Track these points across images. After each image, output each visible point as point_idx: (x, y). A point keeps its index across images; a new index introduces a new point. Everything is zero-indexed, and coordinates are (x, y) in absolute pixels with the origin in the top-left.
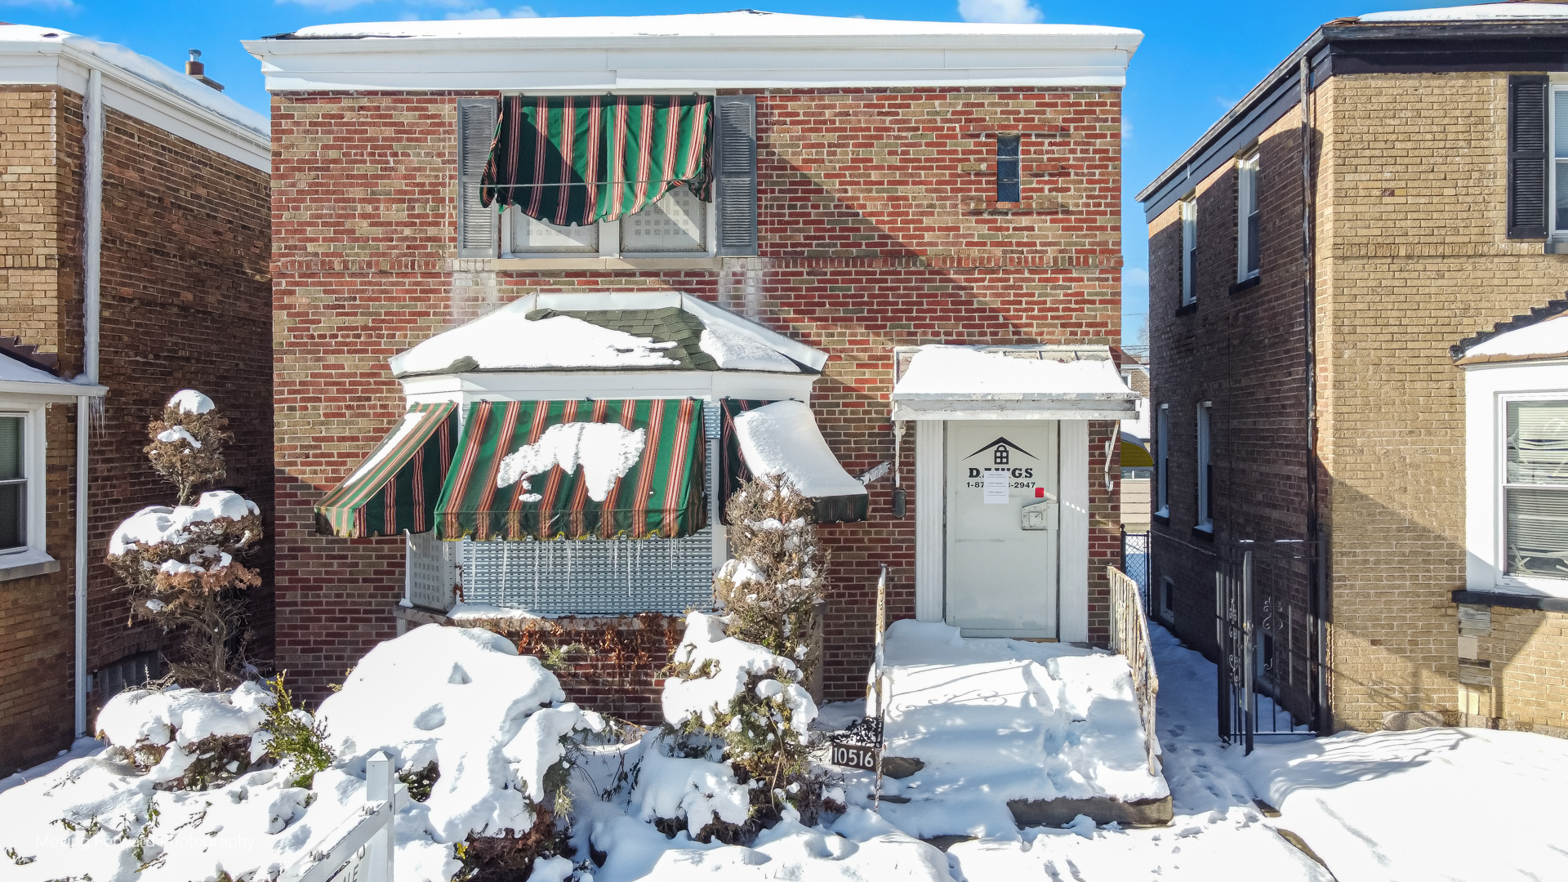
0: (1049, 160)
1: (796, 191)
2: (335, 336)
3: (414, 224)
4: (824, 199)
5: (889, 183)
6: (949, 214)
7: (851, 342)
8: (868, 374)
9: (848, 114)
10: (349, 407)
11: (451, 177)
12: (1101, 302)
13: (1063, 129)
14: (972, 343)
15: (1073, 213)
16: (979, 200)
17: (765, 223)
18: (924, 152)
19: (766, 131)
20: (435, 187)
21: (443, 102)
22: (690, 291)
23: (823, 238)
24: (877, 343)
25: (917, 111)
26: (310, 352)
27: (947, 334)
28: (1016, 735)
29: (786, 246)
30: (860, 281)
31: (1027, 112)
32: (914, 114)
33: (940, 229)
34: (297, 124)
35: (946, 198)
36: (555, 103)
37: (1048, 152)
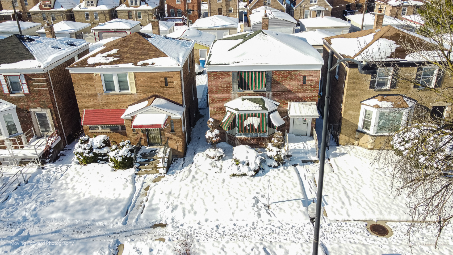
0: (310, 79)
1: (276, 83)
2: (217, 101)
3: (227, 88)
4: (280, 84)
5: (289, 82)
7: (283, 102)
8: (285, 105)
9: (284, 74)
12: (315, 97)
13: (312, 75)
15: (313, 86)
16: (300, 84)
17: (272, 87)
18: (294, 78)
19: (273, 76)
20: (229, 83)
21: (230, 73)
22: (262, 96)
23: (280, 89)
24: (286, 102)
26: (213, 103)
27: (295, 101)
28: (302, 153)
29: (275, 90)
30: (284, 94)
31: (308, 73)
32: (293, 73)
33: (295, 88)
35: (296, 84)
36: (245, 72)
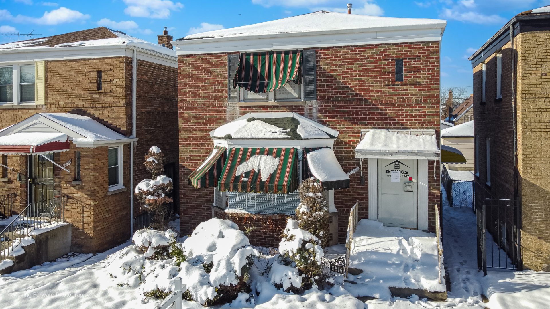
0: (413, 67)
1: (329, 80)
2: (195, 125)
3: (216, 92)
4: (338, 82)
5: (359, 76)
6: (379, 86)
7: (347, 128)
8: (352, 138)
9: (345, 54)
10: (198, 146)
11: (226, 78)
12: (432, 115)
13: (418, 56)
14: (387, 129)
15: (422, 85)
16: (389, 81)
17: (319, 90)
18: (371, 66)
19: (319, 61)
20: (221, 82)
21: (224, 56)
22: (296, 112)
23: (337, 94)
24: (355, 127)
25: (368, 53)
26: (188, 130)
27: (378, 125)
29: (325, 97)
30: (349, 108)
31: (405, 51)
32: (367, 53)
33: (376, 91)
34: (185, 64)
35: (378, 81)
36: (256, 54)
37: (413, 64)
